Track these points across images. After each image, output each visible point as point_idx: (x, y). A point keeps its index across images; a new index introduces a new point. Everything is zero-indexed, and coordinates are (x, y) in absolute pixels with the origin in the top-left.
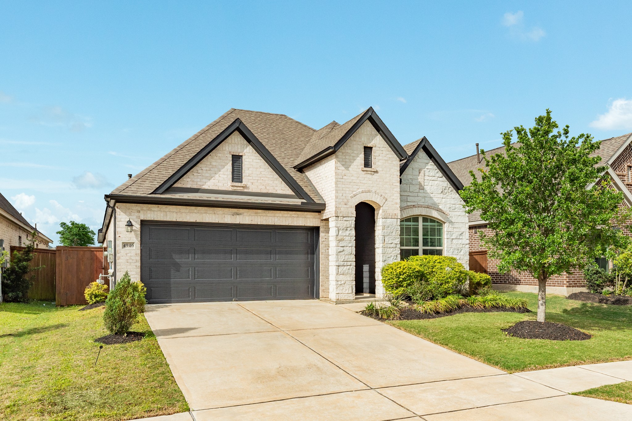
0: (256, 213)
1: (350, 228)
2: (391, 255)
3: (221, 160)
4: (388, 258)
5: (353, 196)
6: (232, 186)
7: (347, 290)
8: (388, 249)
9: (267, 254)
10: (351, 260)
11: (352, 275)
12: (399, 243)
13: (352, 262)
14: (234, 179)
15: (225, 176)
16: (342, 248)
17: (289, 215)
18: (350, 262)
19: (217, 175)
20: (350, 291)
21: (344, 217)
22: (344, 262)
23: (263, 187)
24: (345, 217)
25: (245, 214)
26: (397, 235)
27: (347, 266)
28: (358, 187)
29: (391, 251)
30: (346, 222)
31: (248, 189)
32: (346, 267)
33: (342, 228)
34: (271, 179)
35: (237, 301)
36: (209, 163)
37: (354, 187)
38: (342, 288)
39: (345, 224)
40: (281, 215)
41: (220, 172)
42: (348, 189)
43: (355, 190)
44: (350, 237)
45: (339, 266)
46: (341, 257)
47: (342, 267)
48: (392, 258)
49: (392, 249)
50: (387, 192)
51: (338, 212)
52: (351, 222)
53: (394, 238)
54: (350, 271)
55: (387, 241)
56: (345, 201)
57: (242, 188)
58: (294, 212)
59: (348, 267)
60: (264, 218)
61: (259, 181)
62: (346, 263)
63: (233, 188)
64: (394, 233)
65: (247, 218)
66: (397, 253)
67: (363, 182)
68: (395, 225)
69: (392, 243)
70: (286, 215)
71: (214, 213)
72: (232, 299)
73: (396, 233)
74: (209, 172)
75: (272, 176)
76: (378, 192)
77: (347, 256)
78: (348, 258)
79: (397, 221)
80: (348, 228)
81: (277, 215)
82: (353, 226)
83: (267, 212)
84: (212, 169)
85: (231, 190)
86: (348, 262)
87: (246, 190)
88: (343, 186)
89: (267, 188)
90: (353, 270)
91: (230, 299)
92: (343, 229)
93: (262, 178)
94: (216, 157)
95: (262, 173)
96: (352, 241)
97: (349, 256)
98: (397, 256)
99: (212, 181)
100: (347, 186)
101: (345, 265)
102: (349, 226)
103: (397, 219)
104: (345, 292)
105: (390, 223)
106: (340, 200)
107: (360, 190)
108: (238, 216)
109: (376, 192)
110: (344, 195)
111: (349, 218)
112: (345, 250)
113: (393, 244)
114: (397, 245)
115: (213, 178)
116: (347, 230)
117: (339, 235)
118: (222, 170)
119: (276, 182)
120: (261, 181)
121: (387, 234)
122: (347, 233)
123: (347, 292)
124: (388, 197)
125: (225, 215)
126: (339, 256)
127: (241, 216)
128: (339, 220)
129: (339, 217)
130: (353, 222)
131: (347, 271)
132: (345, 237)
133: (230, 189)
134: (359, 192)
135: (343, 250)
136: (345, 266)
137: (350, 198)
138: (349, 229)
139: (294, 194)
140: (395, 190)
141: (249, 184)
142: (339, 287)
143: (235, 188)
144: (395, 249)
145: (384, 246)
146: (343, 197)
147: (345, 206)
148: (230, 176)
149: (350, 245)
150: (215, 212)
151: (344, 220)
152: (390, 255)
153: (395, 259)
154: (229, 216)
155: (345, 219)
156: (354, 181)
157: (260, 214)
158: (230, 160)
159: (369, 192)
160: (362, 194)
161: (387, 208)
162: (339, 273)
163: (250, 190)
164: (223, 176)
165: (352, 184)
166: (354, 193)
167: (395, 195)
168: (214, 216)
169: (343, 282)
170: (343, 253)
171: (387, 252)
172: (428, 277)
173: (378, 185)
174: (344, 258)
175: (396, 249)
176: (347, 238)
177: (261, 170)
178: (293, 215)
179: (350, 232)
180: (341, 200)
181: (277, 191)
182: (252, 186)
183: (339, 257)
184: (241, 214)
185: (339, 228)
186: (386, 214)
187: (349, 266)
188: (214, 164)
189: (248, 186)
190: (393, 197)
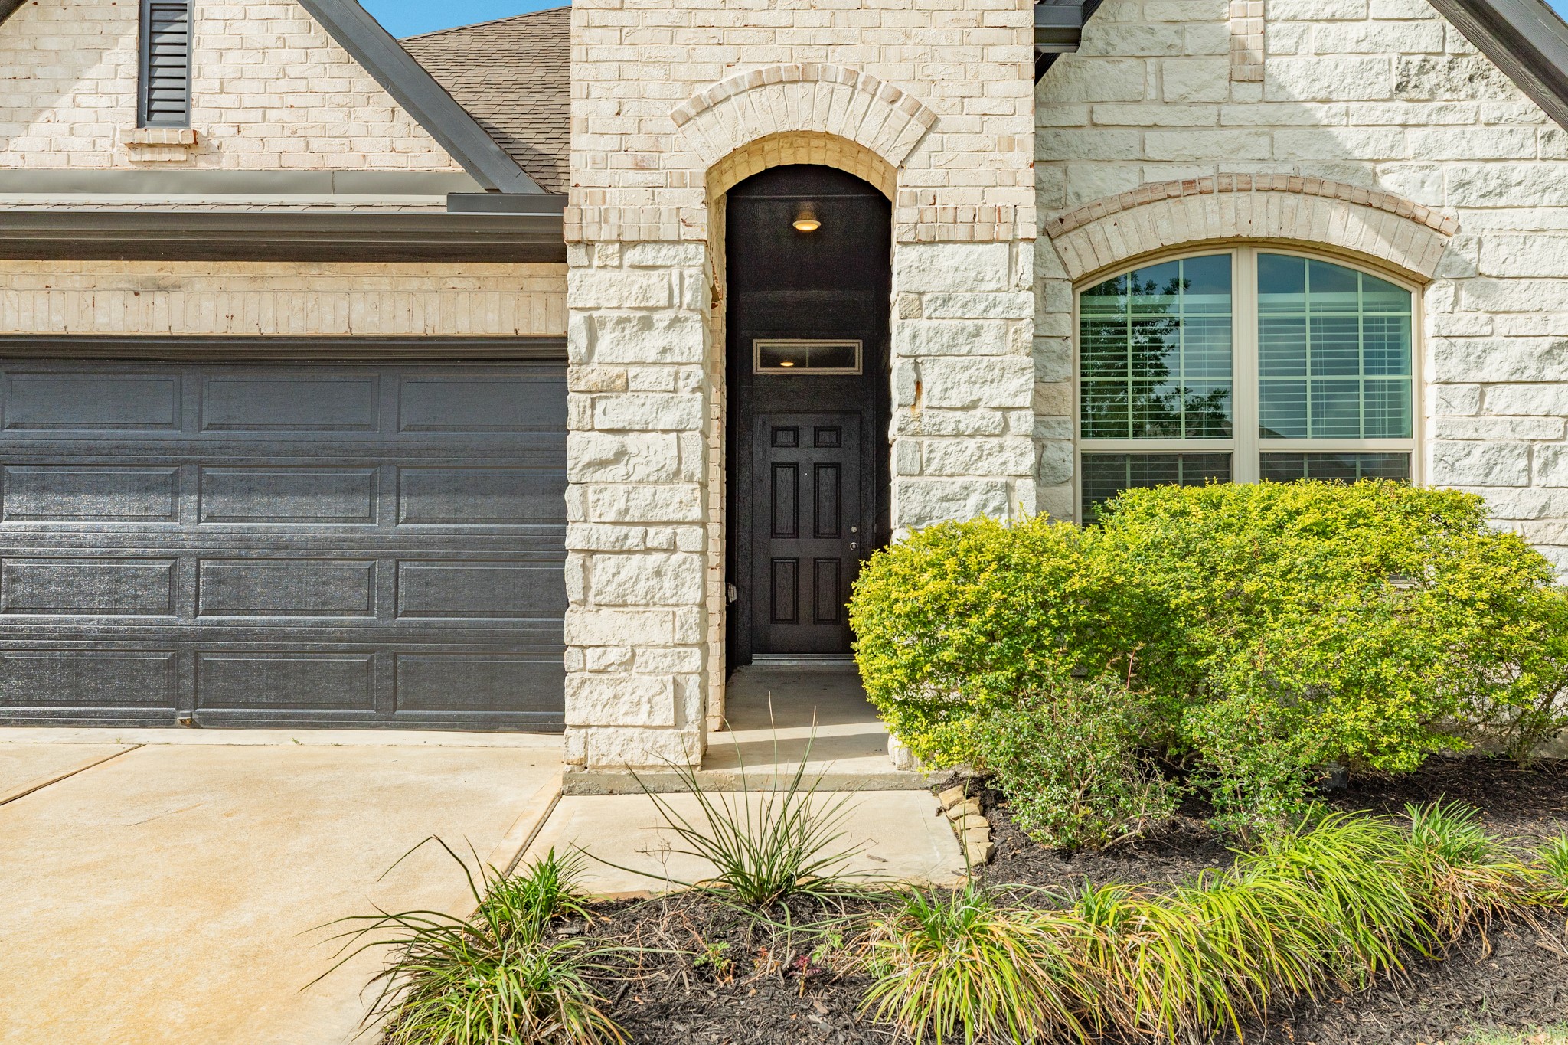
0: (254, 279)
1: (670, 314)
2: (966, 480)
3: (87, 25)
4: (945, 499)
5: (692, 112)
6: (133, 146)
7: (645, 707)
8: (945, 442)
9: (354, 491)
10: (672, 517)
11: (679, 611)
12: (1025, 399)
13: (680, 530)
14: (150, 112)
15: (105, 101)
16: (610, 437)
17: (428, 284)
18: (669, 530)
19: (66, 100)
20: (665, 714)
21: (625, 245)
22: (622, 530)
23: (294, 144)
24: (634, 244)
25: (197, 287)
26: (1015, 352)
27: (648, 551)
28: (728, 54)
29: (965, 457)
30: (640, 278)
31: (214, 158)
32: (638, 557)
33: (616, 314)
34: (338, 99)
35: (194, 725)
36: (26, 44)
37: (702, 53)
38: (608, 693)
39: (635, 290)
40: (385, 284)
41: (81, 84)
42: (656, 72)
43: (710, 71)
44: (667, 369)
45: (591, 552)
46: (606, 497)
47: (615, 559)
48: (974, 500)
49: (972, 444)
50: (937, 70)
51: (588, 216)
52: (675, 272)
53: (990, 367)
54: (668, 583)
55: (937, 391)
56: (639, 142)
57: (180, 156)
58: (458, 267)
59: (656, 558)
60: (297, 301)
61: (273, 115)
62: (636, 532)
63: (135, 157)
64: (988, 340)
65: (207, 305)
66: (1011, 469)
67: (764, 18)
68: (993, 286)
69: (974, 405)
70: (414, 284)
71: (42, 286)
72: (173, 716)
73: (1002, 338)
74: (25, 85)
75: (341, 85)
76: (869, 79)
77: (646, 492)
78: (653, 505)
79: (1012, 260)
80: (656, 316)
81: (366, 283)
82: (688, 297)
83: (312, 269)
84: (39, 71)
85: (132, 167)
86: (652, 531)
87: (203, 165)
88: (627, 53)
89: (316, 144)
90: (687, 576)
91: (164, 715)
92: (621, 322)
93: (290, 99)
94: (60, 11)
95: (292, 71)
96: (685, 394)
97: (663, 492)
98: (1008, 488)
99: (39, 128)
100: (654, 51)
101: (630, 543)
102: (664, 302)
103: (1012, 243)
104: (628, 720)
105: (959, 276)
106: (602, 140)
107: (744, 72)
108: (160, 298)
109: (852, 74)
110: (632, 107)
111: (665, 250)
112: (632, 449)
113: (978, 412)
114: (1013, 415)
115: (47, 114)
116: (646, 324)
117: (595, 359)
118: (93, 72)
119: (364, 113)
120: (285, 115)
121: (935, 348)
122: (652, 343)
123: (642, 718)
124: (948, 103)
125: (100, 297)
126: (591, 489)
127: (177, 297)
128: (596, 262)
129: (590, 244)
130: (687, 273)
131: (642, 586)
132: (633, 371)
133: (124, 161)
134: (735, 82)
135: (621, 454)
136: (630, 552)
137: (670, 126)
138: (662, 319)
139: (461, 169)
140: (1000, 53)
141: (222, 133)
142: (587, 687)
143: (147, 156)
144: (994, 442)
145: (912, 427)
146: (627, 123)
147: (640, 177)
148: (129, 103)
149: (669, 419)
150: (51, 282)
151: (626, 263)
152: (960, 481)
153: (998, 510)
154: (117, 300)
155: (633, 256)
156: (700, 18)
157: (277, 285)
158: (128, 20)
159: (805, 76)
160: (755, 95)
161: (936, 176)
162: (592, 599)
163: (227, 164)
164: (92, 101)
165: (682, 35)
166: (702, 90)
167: (993, 88)
168: (41, 299)
169: (613, 656)
170: (620, 470)
171: (935, 465)
172: (1203, 636)
173: (869, 35)
174: (621, 504)
175: (1008, 440)
176: (648, 377)
177: (285, 55)
178: (455, 282)
179: (673, 337)
180: (612, 142)
181: (370, 157)
182: (238, 139)
183: (591, 497)
184: (177, 287)
185: (596, 314)
186: (929, 216)
187: (661, 556)
188: (51, 44)
189: (215, 142)
190: (985, 105)
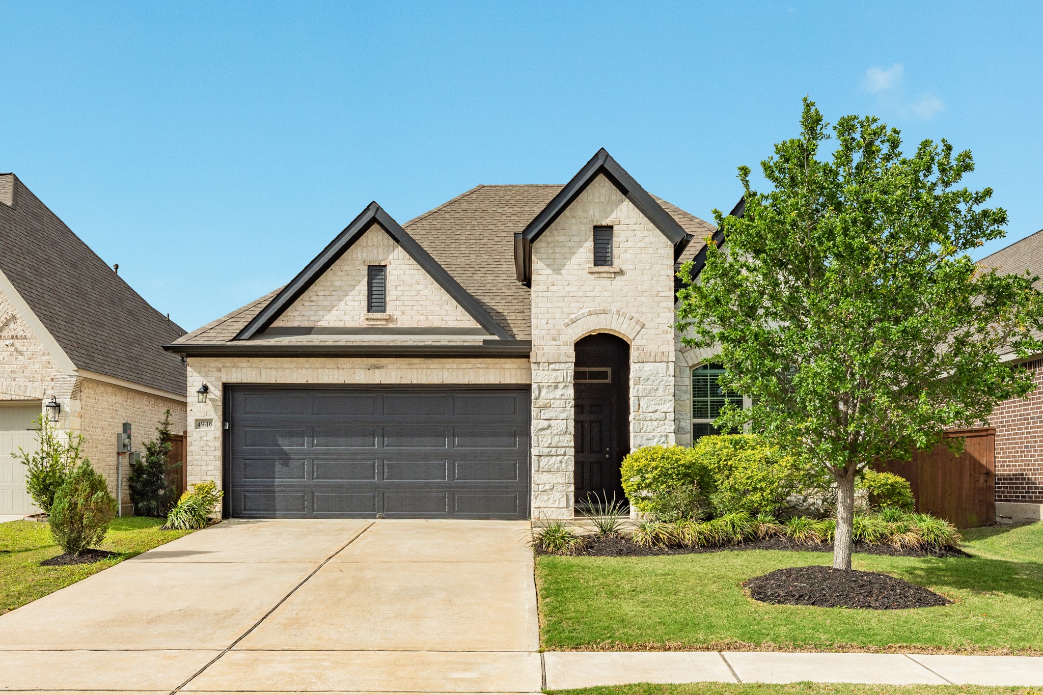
0: (409, 364)
1: (563, 384)
2: (654, 434)
3: (349, 277)
4: (647, 439)
5: (570, 323)
6: (367, 319)
7: (557, 502)
8: (647, 422)
9: (438, 436)
10: (565, 445)
11: (567, 473)
12: (672, 410)
13: (567, 449)
14: (372, 307)
15: (356, 303)
16: (546, 421)
17: (469, 366)
18: (564, 449)
19: (343, 303)
20: (563, 504)
21: (549, 363)
22: (549, 449)
23: (422, 318)
24: (552, 363)
25: (389, 367)
26: (669, 395)
27: (558, 455)
28: (581, 305)
29: (653, 427)
30: (555, 373)
31: (395, 323)
32: (554, 457)
33: (547, 384)
34: (437, 302)
35: (383, 518)
36: (329, 284)
37: (572, 305)
38: (546, 498)
39: (553, 377)
40: (455, 366)
41: (347, 297)
42: (559, 311)
43: (575, 310)
44: (563, 401)
45: (540, 456)
46: (545, 439)
47: (547, 458)
48: (656, 440)
49: (655, 423)
50: (644, 310)
51: (538, 355)
52: (565, 372)
53: (661, 400)
54: (564, 465)
55: (645, 407)
56: (554, 332)
57: (384, 323)
58: (480, 360)
59: (560, 458)
60: (425, 372)
61: (415, 308)
62: (554, 450)
63: (368, 323)
64: (660, 392)
65: (393, 373)
66: (667, 430)
67: (592, 294)
68: (662, 375)
69: (656, 411)
70: (465, 366)
71: (336, 367)
72: (375, 515)
73: (664, 391)
74: (329, 298)
75: (438, 298)
76: (624, 313)
77: (557, 437)
78: (559, 442)
79: (668, 367)
80: (559, 385)
81: (448, 366)
82: (569, 379)
83: (430, 361)
84: (333, 293)
85: (366, 326)
86: (559, 449)
87: (391, 325)
88: (550, 305)
89: (430, 318)
90: (570, 463)
91: (372, 515)
92: (548, 386)
93: (421, 303)
94: (340, 272)
95: (421, 293)
96: (568, 408)
97: (562, 438)
98: (666, 436)
99: (334, 312)
100: (558, 304)
101: (552, 453)
102: (562, 380)
103: (668, 362)
104: (552, 506)
105: (651, 372)
106: (542, 331)
107: (585, 311)
108: (377, 371)
109: (618, 311)
110: (551, 321)
111: (562, 365)
112: (553, 425)
113: (657, 413)
114: (668, 414)
115: (336, 308)
116: (556, 387)
117: (541, 397)
118: (351, 294)
119: (447, 307)
120: (419, 308)
121: (644, 394)
122: (558, 393)
123: (556, 505)
124: (648, 320)
125: (356, 370)
126: (540, 437)
127: (383, 371)
128: (541, 368)
129: (539, 363)
130: (568, 372)
131: (556, 466)
132: (552, 401)
133: (364, 324)
134: (583, 314)
135: (549, 426)
136: (552, 456)
137: (563, 327)
138: (561, 386)
139: (480, 327)
140: (664, 305)
141: (397, 315)
142: (540, 496)
143: (372, 323)
144: (662, 422)
145: (637, 418)
146: (550, 326)
147: (554, 342)
148: (365, 303)
149: (563, 416)
150: (339, 365)
151: (550, 369)
152: (652, 434)
153: (664, 442)
154: (362, 372)
155: (552, 366)
156: (572, 294)
157: (417, 366)
158: (364, 275)
159: (604, 312)
160: (589, 317)
161: (644, 342)
162: (541, 470)
163: (399, 325)
164: (352, 303)
165: (566, 299)
166: (573, 316)
167: (662, 315)
168: (336, 372)
169: (547, 487)
170: (549, 431)
171: (644, 429)
172: (717, 476)
173: (623, 299)
174: (550, 442)
175: (666, 422)
176: (557, 403)
177: (419, 287)
178: (479, 365)
179: (564, 391)
180: (546, 332)
181: (449, 323)
182: (403, 316)
183: (540, 439)
184: (382, 367)
185: (541, 384)
186: (642, 354)
187: (562, 457)
188: (337, 283)
189: (395, 318)
190: (659, 320)
